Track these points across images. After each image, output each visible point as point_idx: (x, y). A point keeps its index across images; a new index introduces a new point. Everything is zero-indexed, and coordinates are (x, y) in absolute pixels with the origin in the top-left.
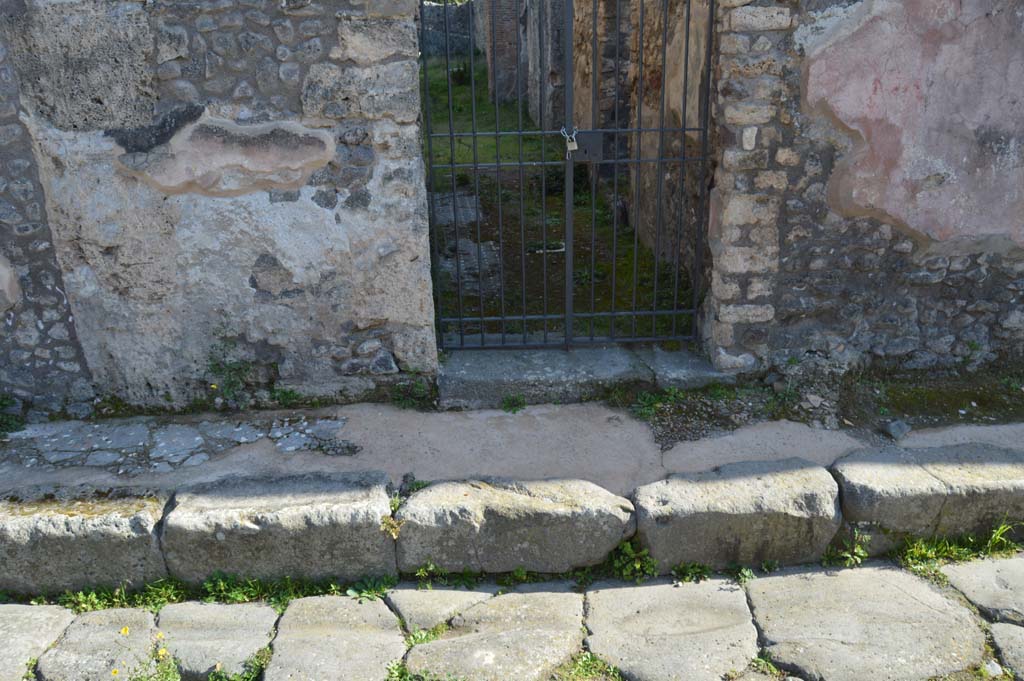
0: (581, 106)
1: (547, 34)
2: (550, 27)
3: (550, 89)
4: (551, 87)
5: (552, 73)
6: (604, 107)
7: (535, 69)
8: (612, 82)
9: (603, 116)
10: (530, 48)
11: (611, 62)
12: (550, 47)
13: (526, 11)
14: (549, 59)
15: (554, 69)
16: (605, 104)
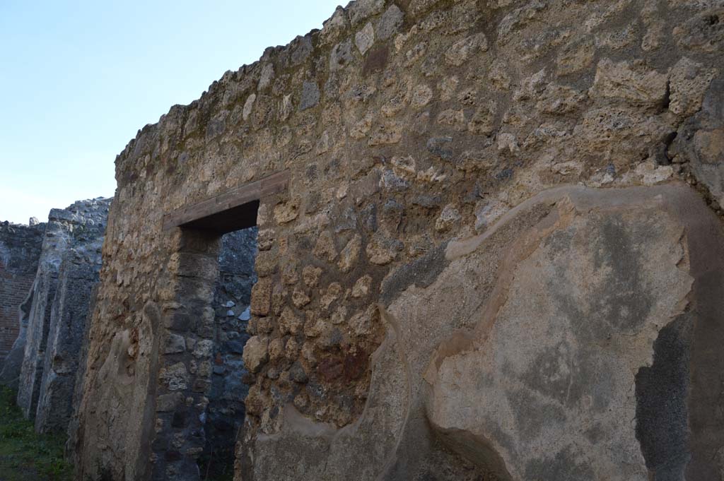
0: (114, 402)
1: (57, 315)
2: (61, 308)
3: (50, 376)
4: (53, 374)
5: (57, 359)
6: (164, 407)
7: (33, 353)
8: (180, 369)
9: (160, 420)
10: (30, 331)
11: (180, 339)
12: (58, 329)
13: (30, 300)
14: (56, 342)
15: (60, 354)
16: (167, 402)
